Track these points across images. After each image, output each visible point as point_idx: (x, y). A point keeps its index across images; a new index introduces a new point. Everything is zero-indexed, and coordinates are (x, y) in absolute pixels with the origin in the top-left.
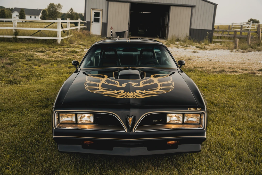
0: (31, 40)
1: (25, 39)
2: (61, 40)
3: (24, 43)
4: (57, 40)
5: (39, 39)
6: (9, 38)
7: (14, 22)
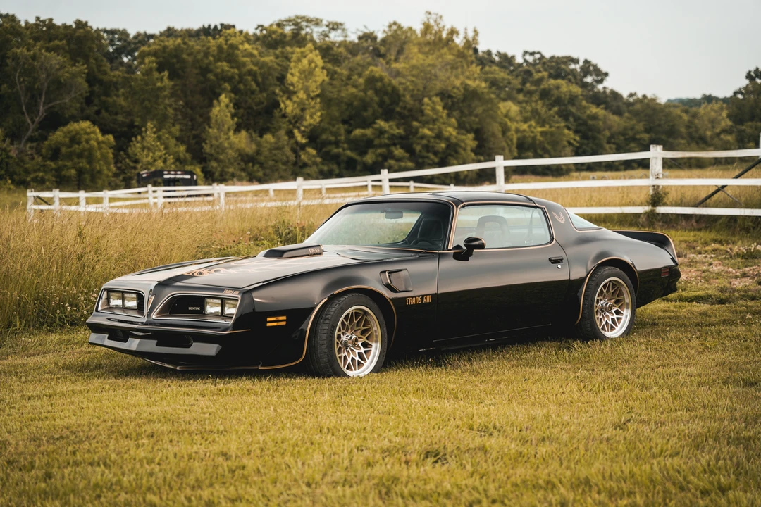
0: (694, 220)
3: (673, 228)
6: (637, 215)
7: (652, 164)
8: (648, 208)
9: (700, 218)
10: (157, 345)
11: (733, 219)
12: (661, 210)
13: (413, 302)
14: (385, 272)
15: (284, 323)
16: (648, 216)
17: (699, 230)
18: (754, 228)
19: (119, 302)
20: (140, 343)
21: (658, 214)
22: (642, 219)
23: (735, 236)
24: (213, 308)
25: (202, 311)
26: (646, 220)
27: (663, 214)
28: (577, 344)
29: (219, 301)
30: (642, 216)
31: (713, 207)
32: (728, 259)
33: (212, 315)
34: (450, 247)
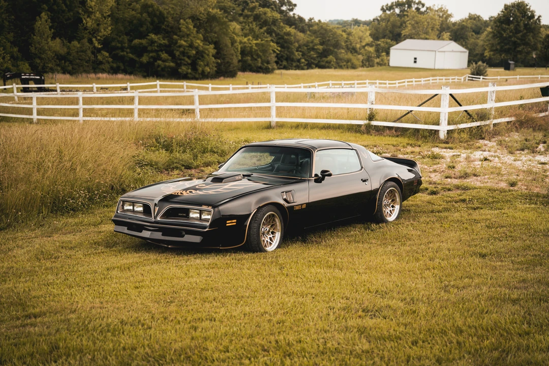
0: (394, 130)
1: (384, 127)
2: (446, 132)
3: (381, 134)
4: (438, 131)
5: (409, 129)
6: (360, 126)
7: (369, 95)
8: (366, 122)
9: (397, 129)
10: (163, 235)
11: (417, 130)
12: (374, 123)
13: (297, 208)
14: (283, 192)
15: (235, 224)
16: (367, 127)
17: (397, 136)
18: (429, 136)
19: (131, 208)
20: (151, 233)
21: (372, 125)
22: (363, 128)
23: (419, 141)
24: (194, 215)
25: (187, 216)
26: (366, 129)
27: (375, 126)
28: (374, 226)
29: (198, 211)
30: (363, 126)
31: (405, 123)
32: (421, 159)
33: (193, 218)
34: (313, 176)
